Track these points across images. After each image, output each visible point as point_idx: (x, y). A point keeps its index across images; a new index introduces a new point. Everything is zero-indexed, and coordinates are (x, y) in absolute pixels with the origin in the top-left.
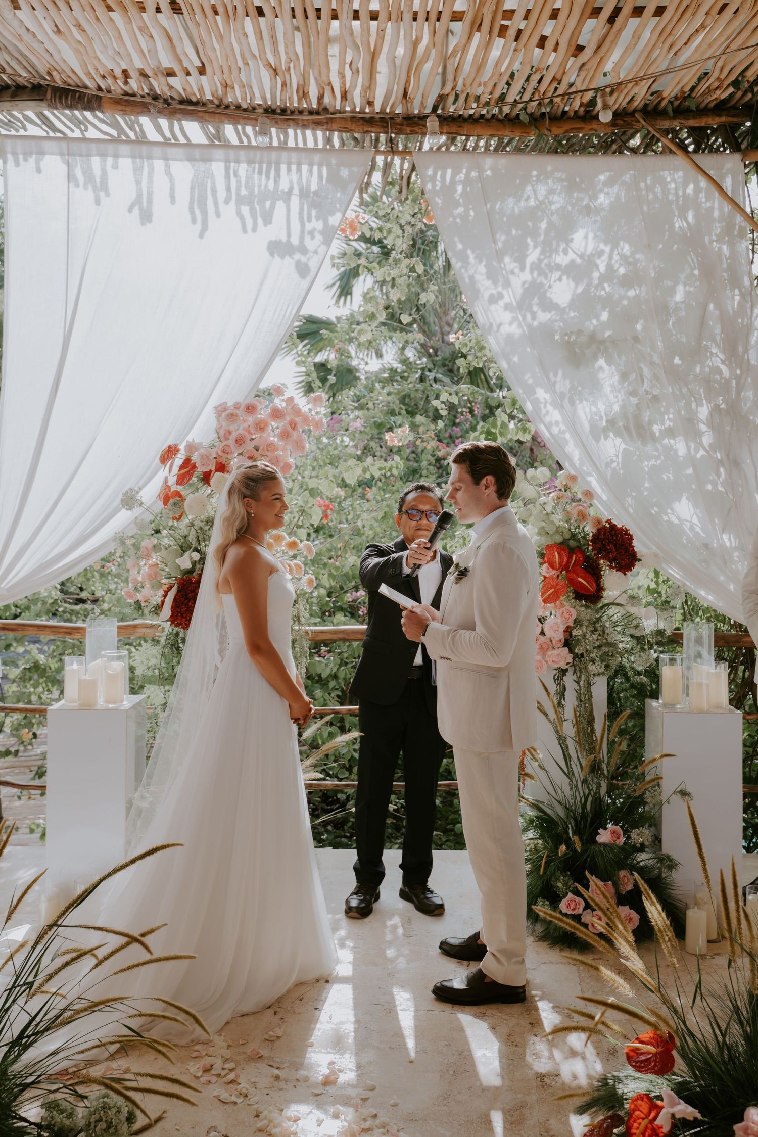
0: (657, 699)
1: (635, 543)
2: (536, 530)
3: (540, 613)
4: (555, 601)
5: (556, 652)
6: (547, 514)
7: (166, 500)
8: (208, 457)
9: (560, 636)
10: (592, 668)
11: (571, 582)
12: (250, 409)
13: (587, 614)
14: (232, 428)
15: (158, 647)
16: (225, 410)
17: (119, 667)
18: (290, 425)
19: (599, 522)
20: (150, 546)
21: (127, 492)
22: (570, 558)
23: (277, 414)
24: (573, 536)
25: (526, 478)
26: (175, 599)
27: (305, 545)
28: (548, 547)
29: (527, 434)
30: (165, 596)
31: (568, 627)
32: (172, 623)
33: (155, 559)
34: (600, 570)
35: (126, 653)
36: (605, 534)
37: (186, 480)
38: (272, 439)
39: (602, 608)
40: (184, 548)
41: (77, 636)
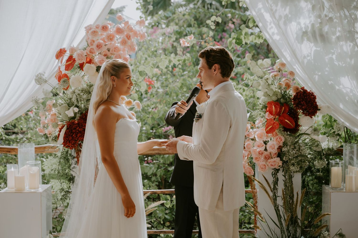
0: (328, 185)
1: (317, 100)
2: (263, 93)
3: (265, 139)
4: (273, 133)
5: (272, 160)
6: (269, 85)
7: (59, 79)
8: (82, 55)
9: (275, 151)
10: (292, 168)
11: (282, 122)
12: (105, 28)
13: (290, 139)
14: (94, 39)
15: (57, 159)
16: (91, 29)
17: (36, 170)
18: (127, 37)
19: (297, 89)
20: (51, 104)
21: (38, 75)
22: (281, 109)
23: (119, 31)
24: (283, 96)
25: (257, 64)
26: (65, 133)
27: (136, 103)
28: (269, 103)
29: (261, 39)
30: (60, 131)
31: (280, 146)
32: (64, 146)
33: (54, 111)
34: (298, 115)
35: (40, 162)
36: (300, 95)
37: (70, 68)
38: (117, 45)
39: (298, 136)
40: (70, 105)
41: (14, 153)
